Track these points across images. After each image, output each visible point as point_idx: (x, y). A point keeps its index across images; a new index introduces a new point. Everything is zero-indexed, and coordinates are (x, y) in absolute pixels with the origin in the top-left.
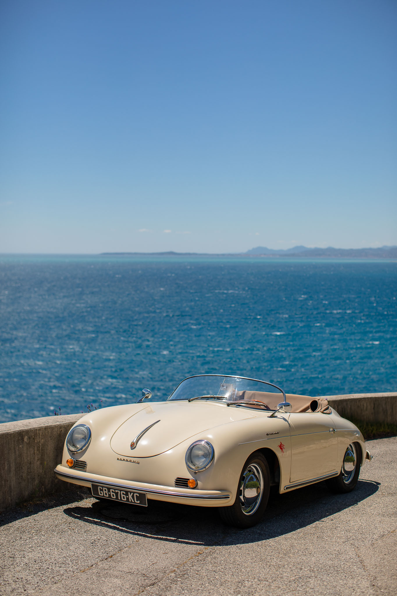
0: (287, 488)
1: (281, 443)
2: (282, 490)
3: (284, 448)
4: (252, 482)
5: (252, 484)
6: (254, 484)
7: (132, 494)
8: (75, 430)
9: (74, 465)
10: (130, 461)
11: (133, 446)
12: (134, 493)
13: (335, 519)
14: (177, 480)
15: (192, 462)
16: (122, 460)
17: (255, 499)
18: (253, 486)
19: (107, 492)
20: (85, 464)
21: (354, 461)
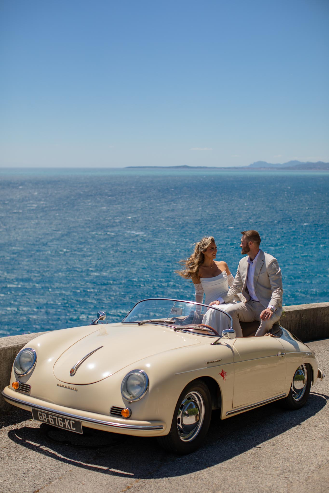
0: (229, 414)
1: (223, 371)
2: (224, 416)
3: (226, 375)
4: (191, 409)
5: (191, 411)
6: (193, 411)
7: (68, 421)
8: (22, 353)
9: (19, 388)
10: (69, 388)
11: (72, 373)
12: (70, 420)
13: (277, 443)
14: (112, 409)
15: (128, 391)
16: (62, 386)
17: (194, 426)
18: (192, 413)
19: (46, 417)
20: (29, 388)
21: (303, 379)
